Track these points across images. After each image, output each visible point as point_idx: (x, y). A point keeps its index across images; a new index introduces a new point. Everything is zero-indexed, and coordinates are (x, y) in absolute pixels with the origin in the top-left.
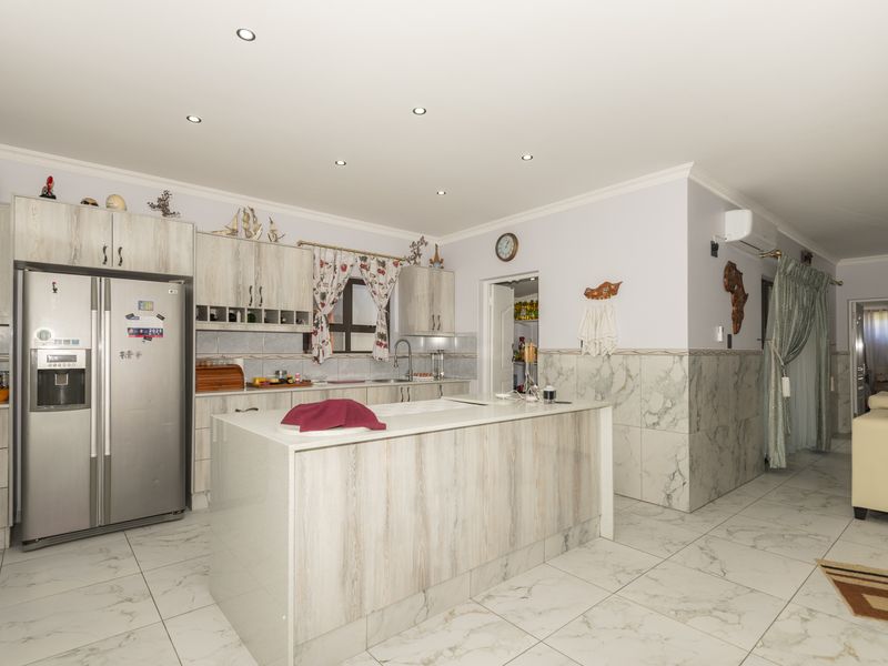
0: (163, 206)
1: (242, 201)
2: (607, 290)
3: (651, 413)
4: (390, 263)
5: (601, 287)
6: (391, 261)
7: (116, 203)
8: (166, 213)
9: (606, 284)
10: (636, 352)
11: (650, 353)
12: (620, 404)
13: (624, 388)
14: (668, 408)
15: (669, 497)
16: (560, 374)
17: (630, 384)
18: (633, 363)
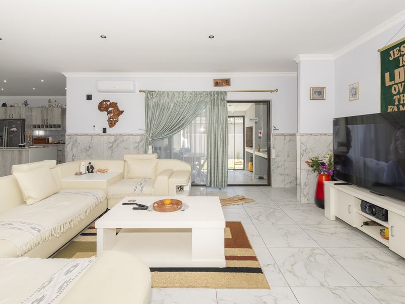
7: (16, 105)
8: (26, 105)
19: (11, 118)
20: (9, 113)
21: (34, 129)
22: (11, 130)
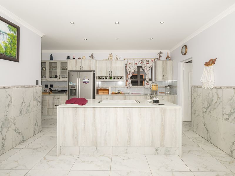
0: (92, 57)
1: (109, 52)
2: (212, 62)
3: (226, 114)
4: (150, 61)
5: (209, 61)
6: (151, 60)
7: (84, 58)
8: (93, 58)
9: (211, 60)
10: (221, 88)
11: (226, 88)
12: (215, 109)
13: (216, 102)
14: (232, 113)
15: (232, 152)
16: (197, 95)
17: (219, 100)
18: (220, 92)
19: (82, 70)
22: (83, 81)
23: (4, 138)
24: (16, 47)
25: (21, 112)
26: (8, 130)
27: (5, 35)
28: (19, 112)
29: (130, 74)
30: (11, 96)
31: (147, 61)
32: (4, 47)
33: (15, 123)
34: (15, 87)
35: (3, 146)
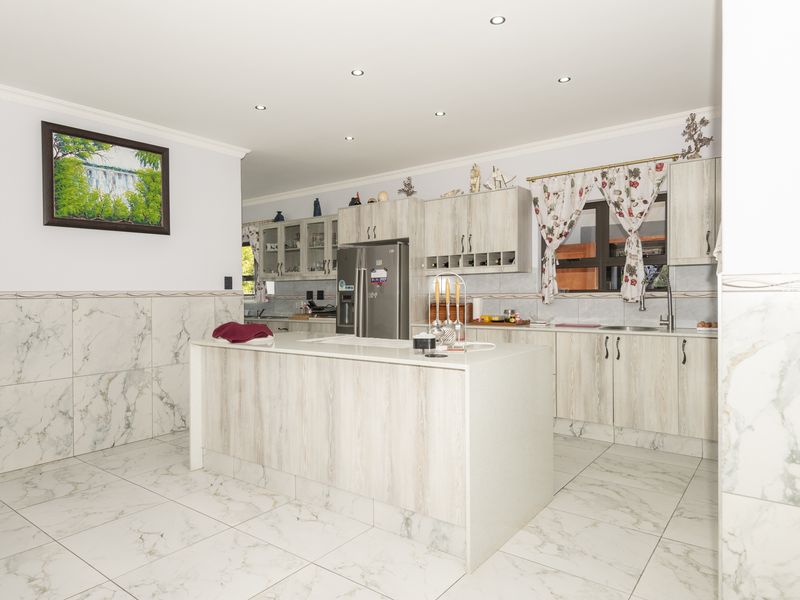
6: (651, 165)
7: (383, 197)
8: (409, 194)
19: (372, 239)
20: (366, 224)
21: (432, 271)
22: (373, 275)
23: (132, 408)
24: (160, 198)
25: (176, 355)
26: (140, 393)
27: (130, 178)
28: (172, 355)
29: (551, 240)
30: (149, 315)
31: (630, 171)
32: (128, 205)
33: (159, 381)
34: (160, 295)
35: (128, 426)
